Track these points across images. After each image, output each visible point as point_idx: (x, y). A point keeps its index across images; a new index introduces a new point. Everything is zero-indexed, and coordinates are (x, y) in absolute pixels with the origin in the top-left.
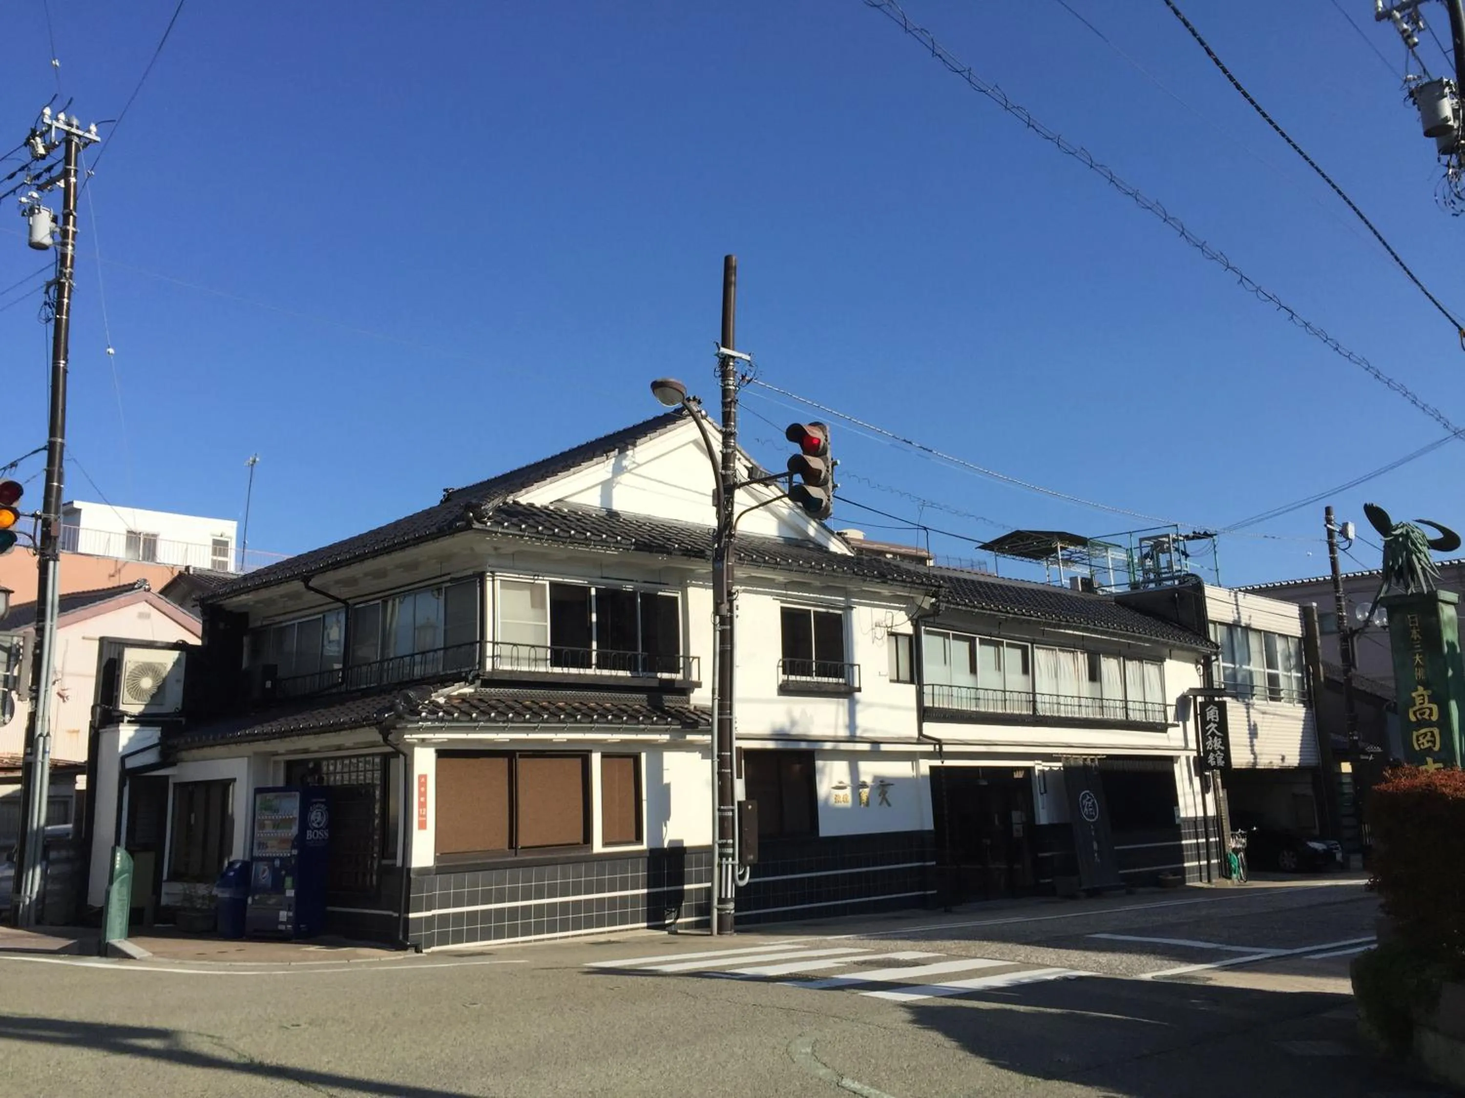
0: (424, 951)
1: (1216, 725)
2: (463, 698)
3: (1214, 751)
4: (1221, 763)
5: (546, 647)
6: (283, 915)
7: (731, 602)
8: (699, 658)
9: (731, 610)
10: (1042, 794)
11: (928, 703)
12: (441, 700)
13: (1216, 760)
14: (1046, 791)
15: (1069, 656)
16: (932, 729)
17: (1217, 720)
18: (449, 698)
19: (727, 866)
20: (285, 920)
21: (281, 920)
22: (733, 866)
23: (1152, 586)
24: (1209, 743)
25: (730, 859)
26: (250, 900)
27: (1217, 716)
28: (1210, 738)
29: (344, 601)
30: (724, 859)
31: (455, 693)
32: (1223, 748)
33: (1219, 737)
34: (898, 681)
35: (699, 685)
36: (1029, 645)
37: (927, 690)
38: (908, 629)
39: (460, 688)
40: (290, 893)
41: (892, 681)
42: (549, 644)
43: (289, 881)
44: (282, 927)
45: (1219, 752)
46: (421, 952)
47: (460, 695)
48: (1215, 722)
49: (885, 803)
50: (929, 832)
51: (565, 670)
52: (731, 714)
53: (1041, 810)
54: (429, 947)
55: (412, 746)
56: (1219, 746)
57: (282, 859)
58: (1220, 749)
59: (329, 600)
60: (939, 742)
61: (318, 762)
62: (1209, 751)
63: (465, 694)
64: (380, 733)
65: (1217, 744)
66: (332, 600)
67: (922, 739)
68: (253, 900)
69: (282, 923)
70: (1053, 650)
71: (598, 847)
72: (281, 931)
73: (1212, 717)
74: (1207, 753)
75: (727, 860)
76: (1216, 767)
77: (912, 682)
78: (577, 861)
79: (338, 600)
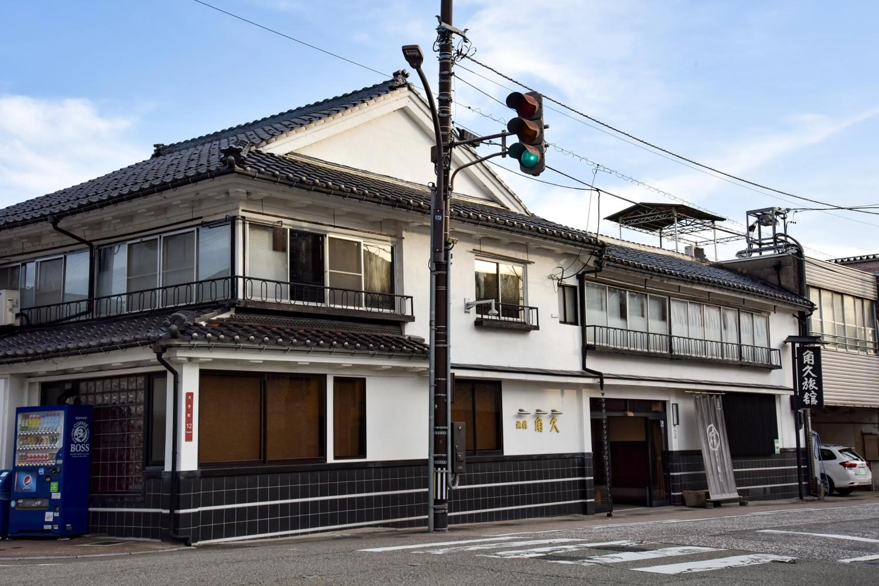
0: (193, 544)
1: (811, 368)
2: (221, 323)
3: (809, 391)
4: (814, 402)
5: (287, 283)
6: (49, 516)
7: (447, 251)
8: (412, 298)
9: (446, 258)
10: (674, 425)
11: (590, 342)
12: (203, 324)
13: (810, 399)
14: (678, 423)
15: (697, 308)
16: (592, 364)
17: (813, 363)
18: (209, 322)
19: (442, 474)
20: (51, 520)
21: (46, 520)
22: (447, 474)
23: (755, 255)
24: (805, 383)
25: (444, 469)
26: (13, 504)
27: (813, 360)
28: (806, 379)
29: (89, 243)
30: (439, 469)
31: (214, 318)
32: (816, 388)
33: (814, 378)
34: (565, 322)
35: (412, 319)
36: (667, 298)
37: (590, 331)
38: (573, 282)
39: (219, 314)
40: (56, 496)
41: (561, 322)
42: (289, 281)
43: (54, 486)
44: (47, 527)
45: (813, 392)
46: (190, 545)
47: (218, 319)
48: (810, 365)
49: (554, 430)
50: (588, 454)
51: (306, 303)
52: (446, 343)
53: (673, 439)
54: (196, 541)
55: (180, 364)
56: (814, 387)
57: (46, 468)
58: (814, 389)
59: (75, 241)
60: (599, 375)
61: (76, 383)
62: (805, 391)
63: (222, 319)
64: (155, 352)
65: (811, 384)
66: (78, 242)
67: (586, 372)
68: (17, 504)
69: (48, 523)
70: (686, 302)
71: (330, 459)
72: (48, 531)
73: (808, 361)
74: (803, 392)
75: (442, 469)
76: (810, 406)
77: (576, 324)
78: (314, 470)
79: (82, 241)
